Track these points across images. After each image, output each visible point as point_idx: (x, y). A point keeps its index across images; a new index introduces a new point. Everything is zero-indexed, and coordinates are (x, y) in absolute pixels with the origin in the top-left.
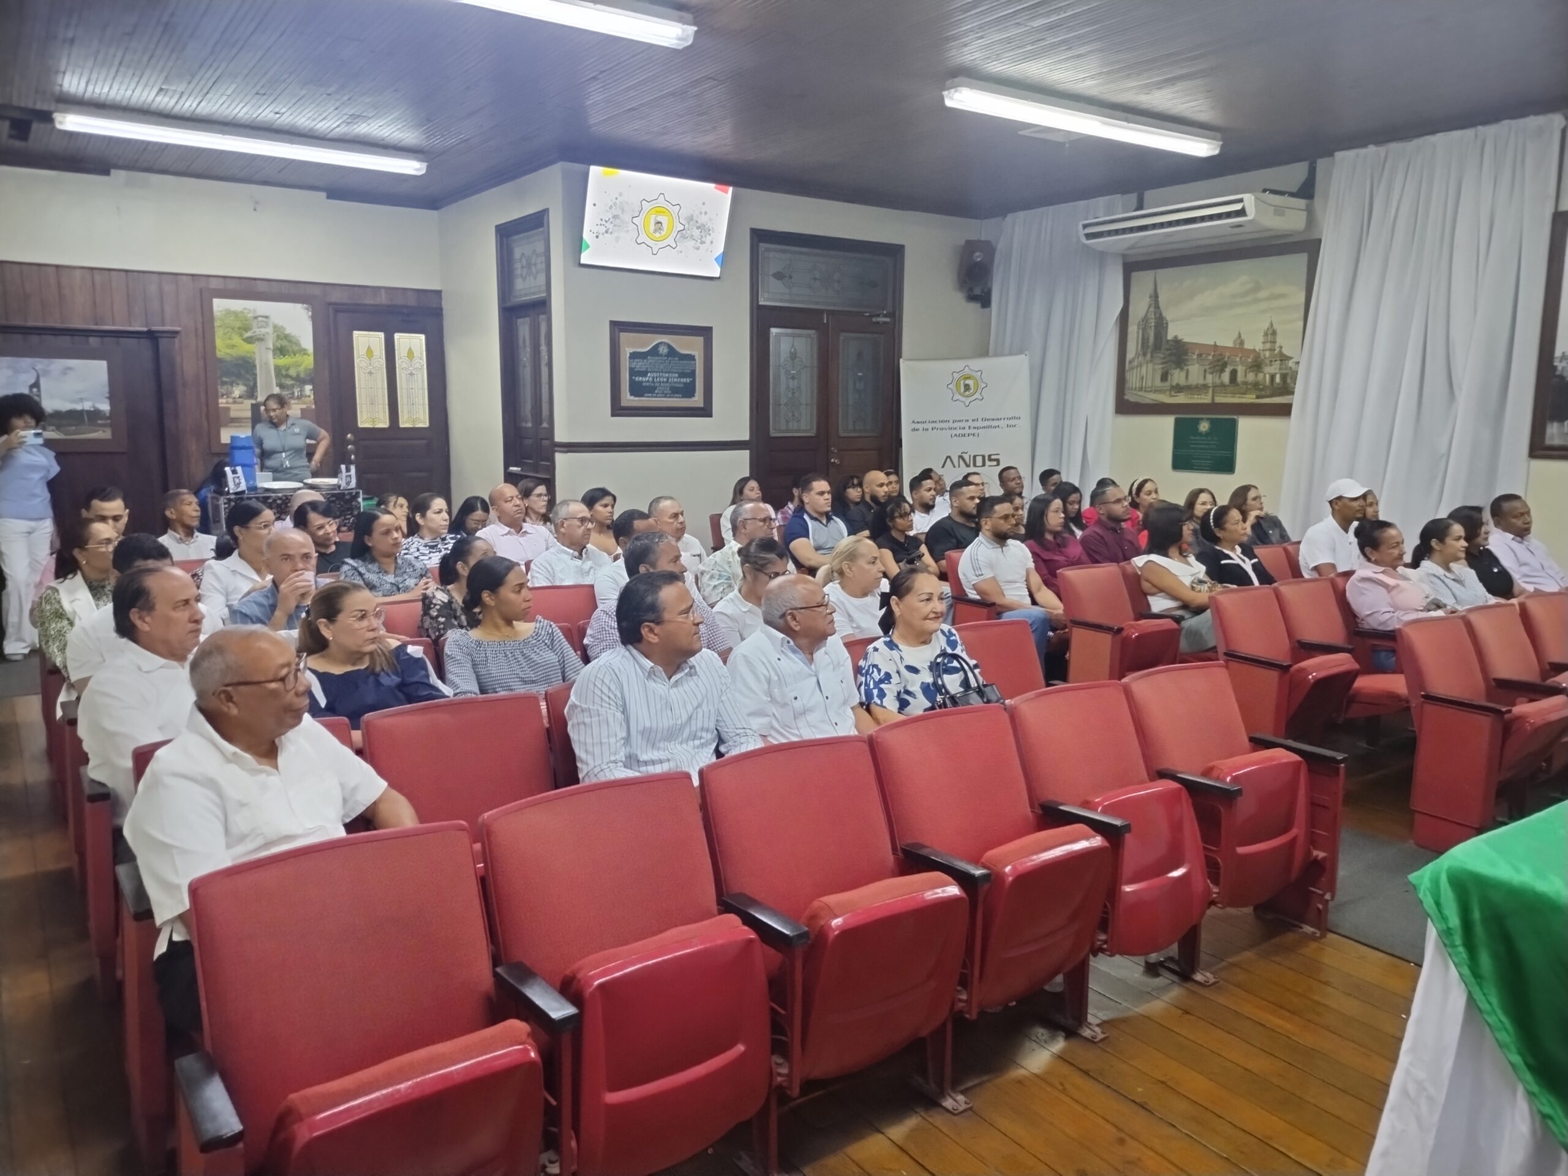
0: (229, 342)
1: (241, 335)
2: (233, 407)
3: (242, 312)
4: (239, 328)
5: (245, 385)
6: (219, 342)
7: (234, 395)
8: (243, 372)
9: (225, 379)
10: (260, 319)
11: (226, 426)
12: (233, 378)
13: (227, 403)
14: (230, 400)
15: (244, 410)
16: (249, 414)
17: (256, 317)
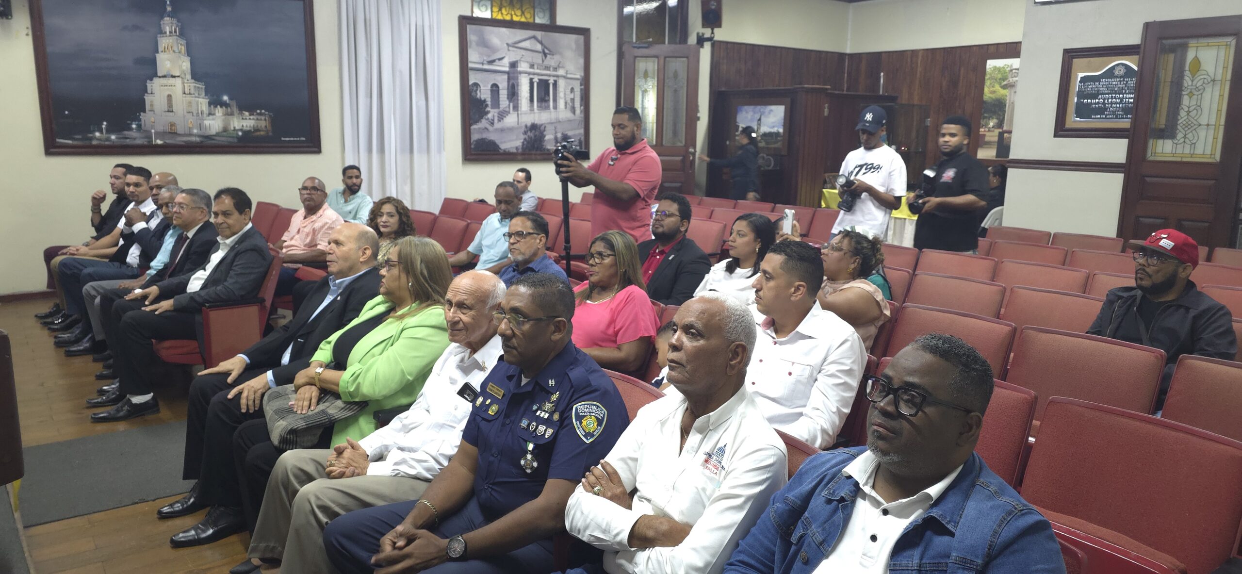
0: (992, 89)
1: (1000, 84)
2: (987, 134)
3: (1003, 67)
4: (1000, 79)
5: (997, 119)
6: (986, 90)
7: (989, 126)
8: (997, 109)
9: (986, 115)
10: (1014, 71)
11: (982, 147)
12: (991, 114)
14: (987, 129)
15: (992, 136)
16: (996, 139)
17: (1011, 70)
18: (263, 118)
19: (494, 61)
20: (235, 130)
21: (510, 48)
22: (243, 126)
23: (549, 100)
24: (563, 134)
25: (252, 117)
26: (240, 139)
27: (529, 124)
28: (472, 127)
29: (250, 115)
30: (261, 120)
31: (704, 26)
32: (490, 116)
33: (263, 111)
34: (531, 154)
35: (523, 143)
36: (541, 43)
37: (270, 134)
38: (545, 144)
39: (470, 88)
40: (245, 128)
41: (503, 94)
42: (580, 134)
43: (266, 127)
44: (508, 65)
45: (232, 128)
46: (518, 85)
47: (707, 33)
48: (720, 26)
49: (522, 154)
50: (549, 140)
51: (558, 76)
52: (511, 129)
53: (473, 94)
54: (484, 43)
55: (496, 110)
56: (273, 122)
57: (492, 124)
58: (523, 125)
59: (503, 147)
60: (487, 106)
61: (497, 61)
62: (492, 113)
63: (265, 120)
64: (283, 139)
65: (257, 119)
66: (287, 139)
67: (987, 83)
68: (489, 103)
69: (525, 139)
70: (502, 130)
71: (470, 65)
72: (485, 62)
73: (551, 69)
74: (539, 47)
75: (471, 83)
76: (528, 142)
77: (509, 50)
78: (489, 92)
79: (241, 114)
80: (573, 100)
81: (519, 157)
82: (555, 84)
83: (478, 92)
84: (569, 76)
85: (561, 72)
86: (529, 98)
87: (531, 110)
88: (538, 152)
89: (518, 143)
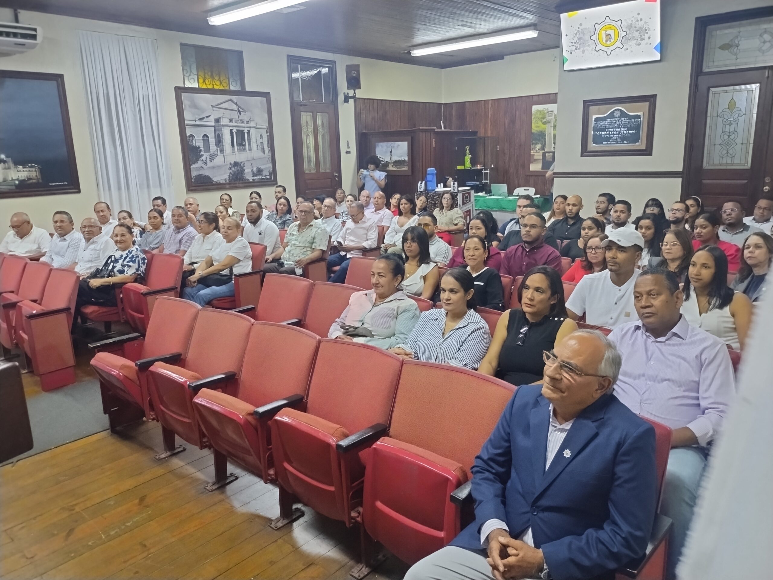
0: (537, 125)
1: (542, 121)
2: (535, 154)
3: (543, 110)
4: (541, 118)
5: (541, 144)
6: (533, 126)
7: (536, 149)
8: (541, 138)
9: (534, 142)
10: (549, 112)
11: (532, 163)
12: (537, 141)
13: (534, 152)
14: (535, 151)
15: (538, 156)
16: (541, 157)
17: (548, 112)
18: (34, 169)
19: (203, 118)
20: (12, 180)
21: (214, 109)
22: (18, 177)
23: (245, 145)
24: (257, 168)
25: (25, 170)
26: (17, 186)
27: (232, 162)
28: (191, 167)
29: (24, 168)
30: (32, 171)
31: (348, 88)
32: (203, 158)
33: (33, 165)
34: (236, 184)
35: (229, 176)
36: (236, 104)
37: (40, 181)
38: (245, 175)
39: (188, 138)
40: (20, 178)
41: (212, 142)
42: (269, 167)
43: (36, 176)
44: (214, 121)
45: (11, 179)
46: (222, 135)
47: (351, 93)
48: (359, 88)
49: (229, 184)
50: (248, 173)
51: (250, 127)
52: (219, 167)
53: (190, 143)
54: (195, 106)
55: (208, 154)
56: (42, 172)
57: (206, 163)
58: (229, 163)
59: (215, 179)
60: (201, 151)
61: (205, 118)
62: (205, 156)
63: (36, 171)
64: (50, 184)
65: (29, 171)
66: (54, 184)
67: (533, 121)
68: (202, 149)
69: (231, 173)
70: (213, 168)
71: (186, 122)
72: (197, 120)
73: (245, 122)
74: (235, 107)
75: (187, 135)
76: (233, 175)
77: (213, 110)
78: (202, 141)
79: (17, 168)
80: (262, 143)
81: (227, 186)
82: (249, 132)
83: (194, 141)
84: (258, 127)
85: (252, 124)
86: (231, 144)
87: (233, 152)
88: (241, 182)
89: (226, 176)
